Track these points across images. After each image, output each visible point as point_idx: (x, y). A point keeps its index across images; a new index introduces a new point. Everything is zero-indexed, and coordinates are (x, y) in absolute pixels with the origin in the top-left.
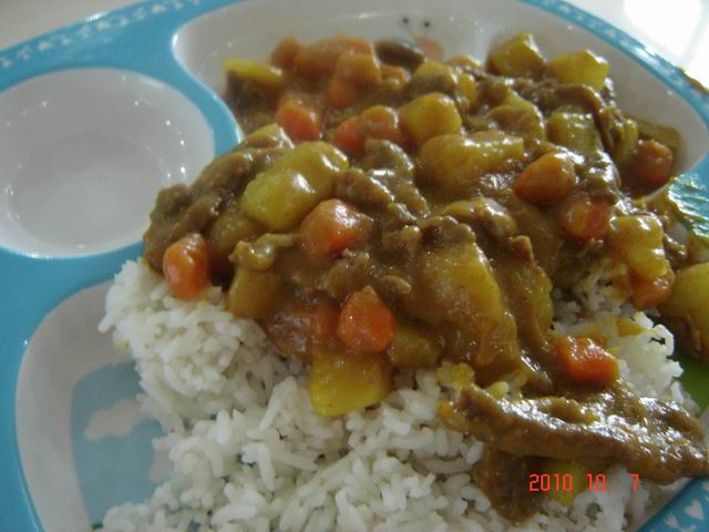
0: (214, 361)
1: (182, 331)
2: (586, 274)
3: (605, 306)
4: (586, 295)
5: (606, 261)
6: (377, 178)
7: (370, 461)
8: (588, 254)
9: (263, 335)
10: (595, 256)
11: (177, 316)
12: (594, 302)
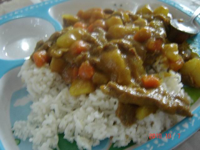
0: (46, 83)
1: (38, 75)
2: (155, 61)
3: (161, 70)
4: (156, 67)
5: (161, 57)
6: (93, 35)
7: (85, 109)
8: (155, 55)
9: (61, 78)
10: (157, 55)
11: (36, 70)
12: (159, 69)
